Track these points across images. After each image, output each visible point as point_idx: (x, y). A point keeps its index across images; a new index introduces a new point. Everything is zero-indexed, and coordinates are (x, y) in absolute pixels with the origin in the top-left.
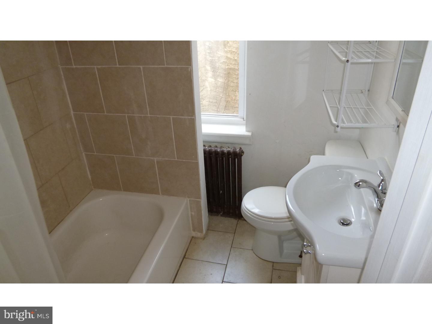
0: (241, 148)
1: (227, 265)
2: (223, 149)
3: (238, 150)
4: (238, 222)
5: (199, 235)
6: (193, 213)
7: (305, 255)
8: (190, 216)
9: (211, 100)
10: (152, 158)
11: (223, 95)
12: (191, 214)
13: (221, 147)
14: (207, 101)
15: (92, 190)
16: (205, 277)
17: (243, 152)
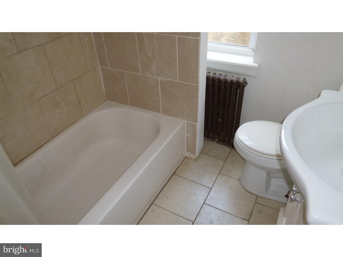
0: (245, 79)
1: (211, 189)
2: (227, 77)
3: (241, 80)
4: (231, 151)
5: (192, 156)
6: (189, 135)
7: (290, 201)
8: (186, 137)
9: (229, 39)
10: (156, 77)
11: (241, 35)
12: (187, 136)
13: (225, 76)
14: (226, 39)
15: (105, 101)
16: (188, 196)
17: (246, 83)
